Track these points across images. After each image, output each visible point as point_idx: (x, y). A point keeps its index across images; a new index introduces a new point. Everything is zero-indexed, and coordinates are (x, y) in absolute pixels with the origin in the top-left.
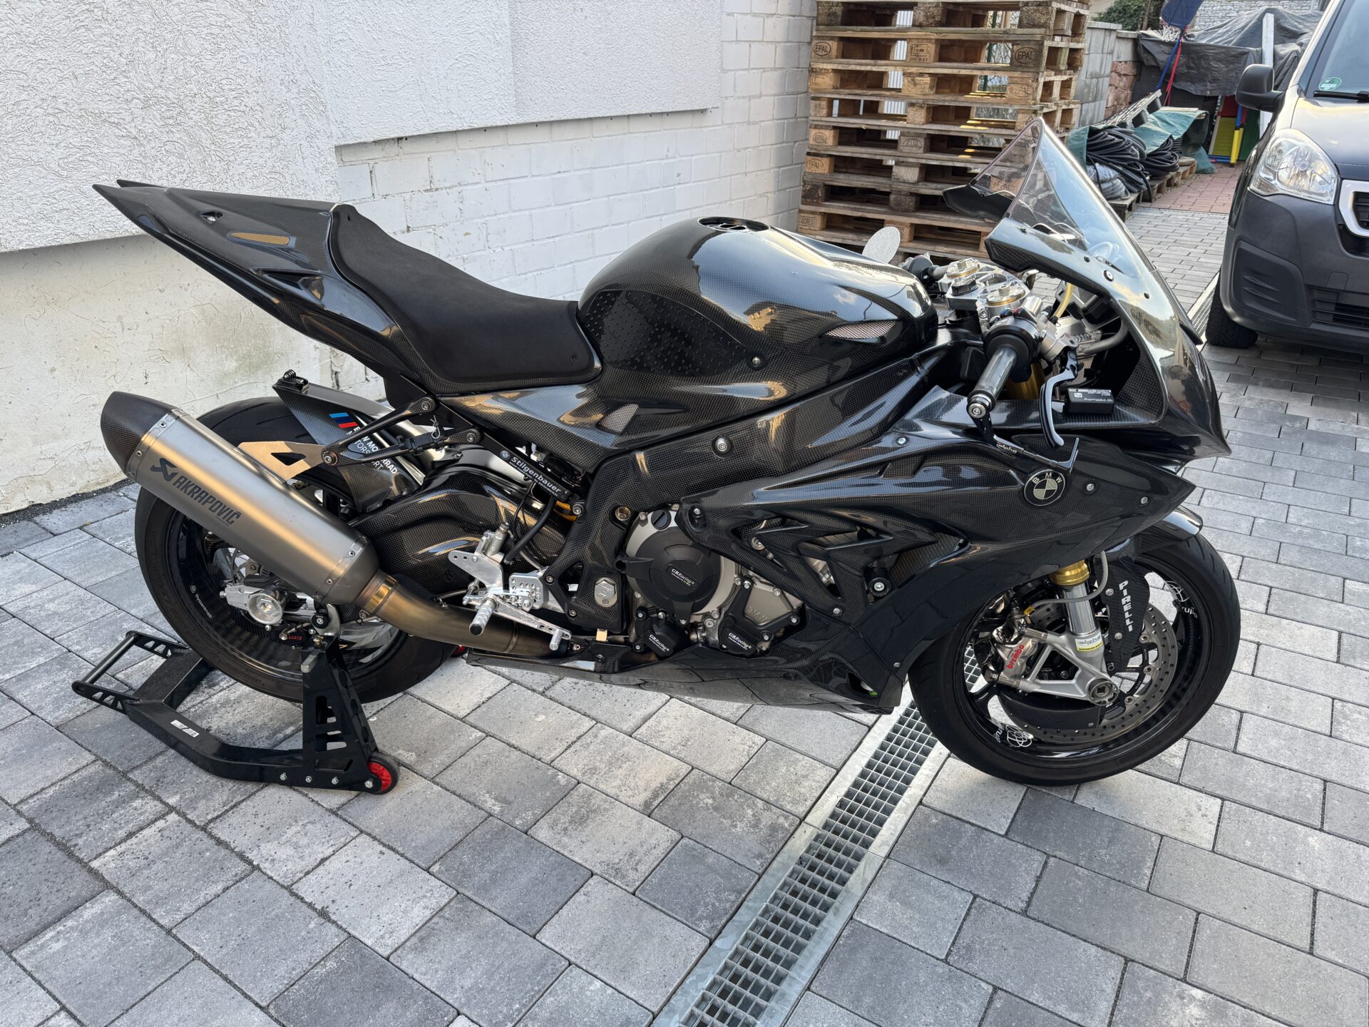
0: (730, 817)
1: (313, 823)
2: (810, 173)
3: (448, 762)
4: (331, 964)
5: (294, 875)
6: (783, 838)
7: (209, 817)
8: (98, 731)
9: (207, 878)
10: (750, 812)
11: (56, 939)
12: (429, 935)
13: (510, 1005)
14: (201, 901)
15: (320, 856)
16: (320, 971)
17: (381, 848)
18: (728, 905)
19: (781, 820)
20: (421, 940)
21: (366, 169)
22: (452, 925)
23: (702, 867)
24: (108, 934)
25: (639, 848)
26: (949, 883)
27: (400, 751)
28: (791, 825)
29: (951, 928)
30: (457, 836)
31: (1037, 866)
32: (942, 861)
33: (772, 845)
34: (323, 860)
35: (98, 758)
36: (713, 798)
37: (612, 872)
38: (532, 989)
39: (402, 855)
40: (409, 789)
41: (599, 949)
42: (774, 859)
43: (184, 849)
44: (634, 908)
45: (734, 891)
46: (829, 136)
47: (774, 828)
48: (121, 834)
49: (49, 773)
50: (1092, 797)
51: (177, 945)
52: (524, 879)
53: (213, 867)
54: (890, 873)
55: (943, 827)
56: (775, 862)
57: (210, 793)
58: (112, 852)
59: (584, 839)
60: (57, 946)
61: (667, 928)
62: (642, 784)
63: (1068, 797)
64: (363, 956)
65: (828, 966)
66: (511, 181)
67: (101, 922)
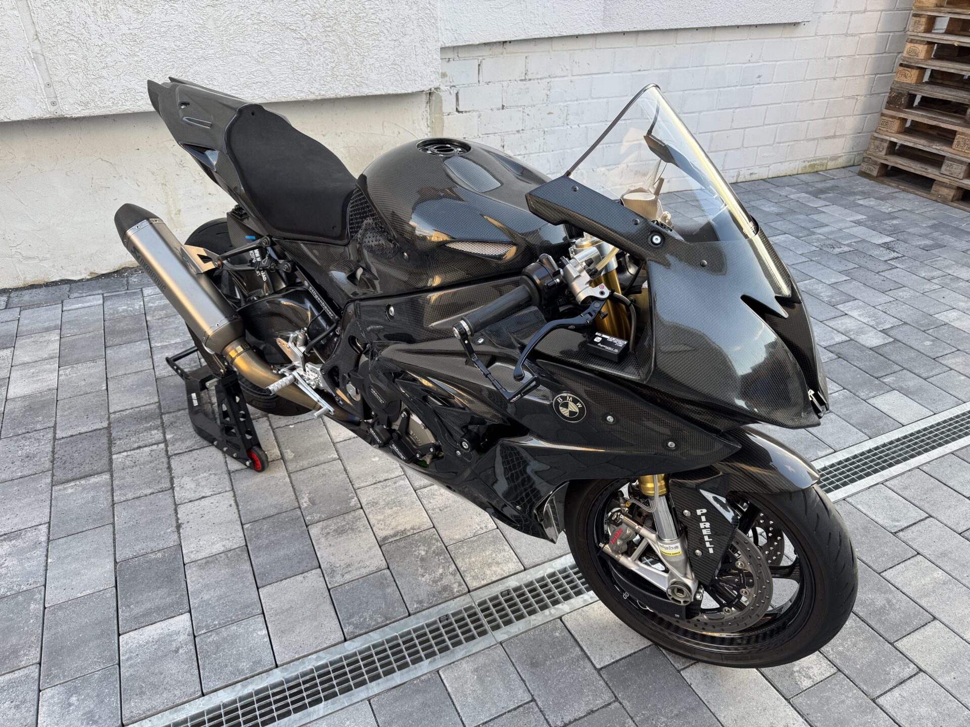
0: (426, 569)
1: (215, 474)
2: (898, 82)
3: (306, 465)
4: (160, 555)
5: (185, 499)
6: (445, 598)
7: (176, 452)
8: (170, 387)
9: (148, 485)
10: (441, 571)
11: (72, 487)
12: (212, 562)
13: (214, 620)
14: (138, 495)
15: (204, 495)
16: (153, 556)
17: (233, 502)
18: (373, 623)
19: (456, 586)
20: (207, 563)
21: (476, 63)
22: (227, 561)
23: (380, 593)
24: (92, 493)
25: (356, 564)
26: (524, 681)
27: (288, 451)
28: (458, 592)
29: (494, 712)
30: (273, 511)
31: (599, 702)
32: (534, 664)
33: (434, 599)
34: (203, 497)
35: (159, 402)
36: (427, 552)
37: (329, 571)
38: (231, 617)
39: (239, 511)
40: (273, 475)
41: (282, 613)
42: (429, 608)
43: (153, 465)
44: (321, 598)
45: (385, 617)
46: (922, 49)
47: (445, 588)
48: (136, 445)
49: (135, 402)
50: (699, 676)
51: (111, 513)
52: (282, 553)
53: (156, 480)
54: (490, 654)
55: (559, 641)
56: (427, 611)
57: (186, 440)
58: (125, 454)
59: (332, 544)
60: (70, 491)
61: (327, 620)
62: (394, 524)
63: (678, 666)
64: (175, 558)
65: (394, 692)
66: (594, 76)
67: (95, 487)
